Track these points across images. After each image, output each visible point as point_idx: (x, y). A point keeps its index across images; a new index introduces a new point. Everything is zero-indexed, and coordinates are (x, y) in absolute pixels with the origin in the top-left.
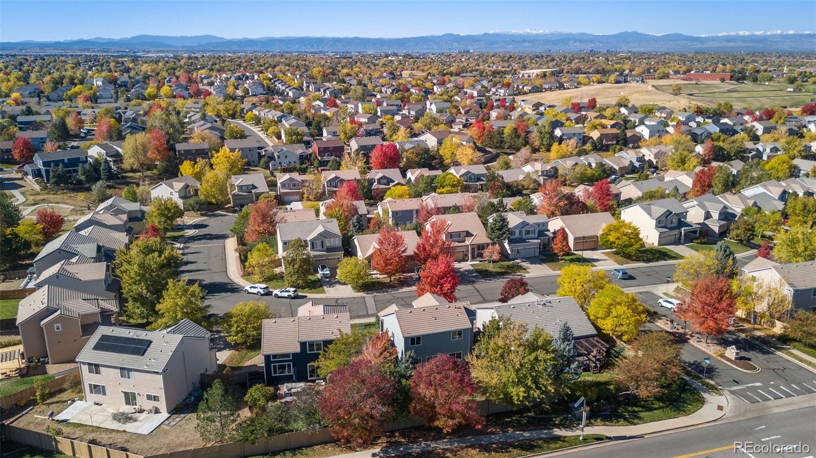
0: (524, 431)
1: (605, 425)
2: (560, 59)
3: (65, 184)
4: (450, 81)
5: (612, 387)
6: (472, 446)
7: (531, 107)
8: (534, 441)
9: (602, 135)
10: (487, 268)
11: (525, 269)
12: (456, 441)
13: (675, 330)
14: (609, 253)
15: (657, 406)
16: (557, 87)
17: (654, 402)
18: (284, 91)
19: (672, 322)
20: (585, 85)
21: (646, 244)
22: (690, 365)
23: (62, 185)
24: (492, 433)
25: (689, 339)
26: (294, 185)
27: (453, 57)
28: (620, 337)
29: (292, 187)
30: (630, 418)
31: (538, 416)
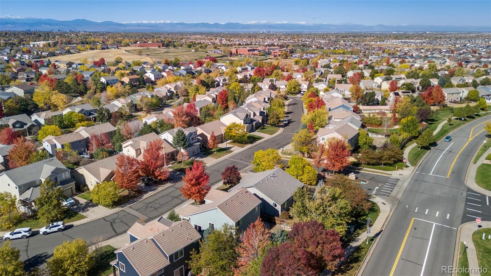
7: (66, 65)
16: (65, 53)
20: (83, 51)
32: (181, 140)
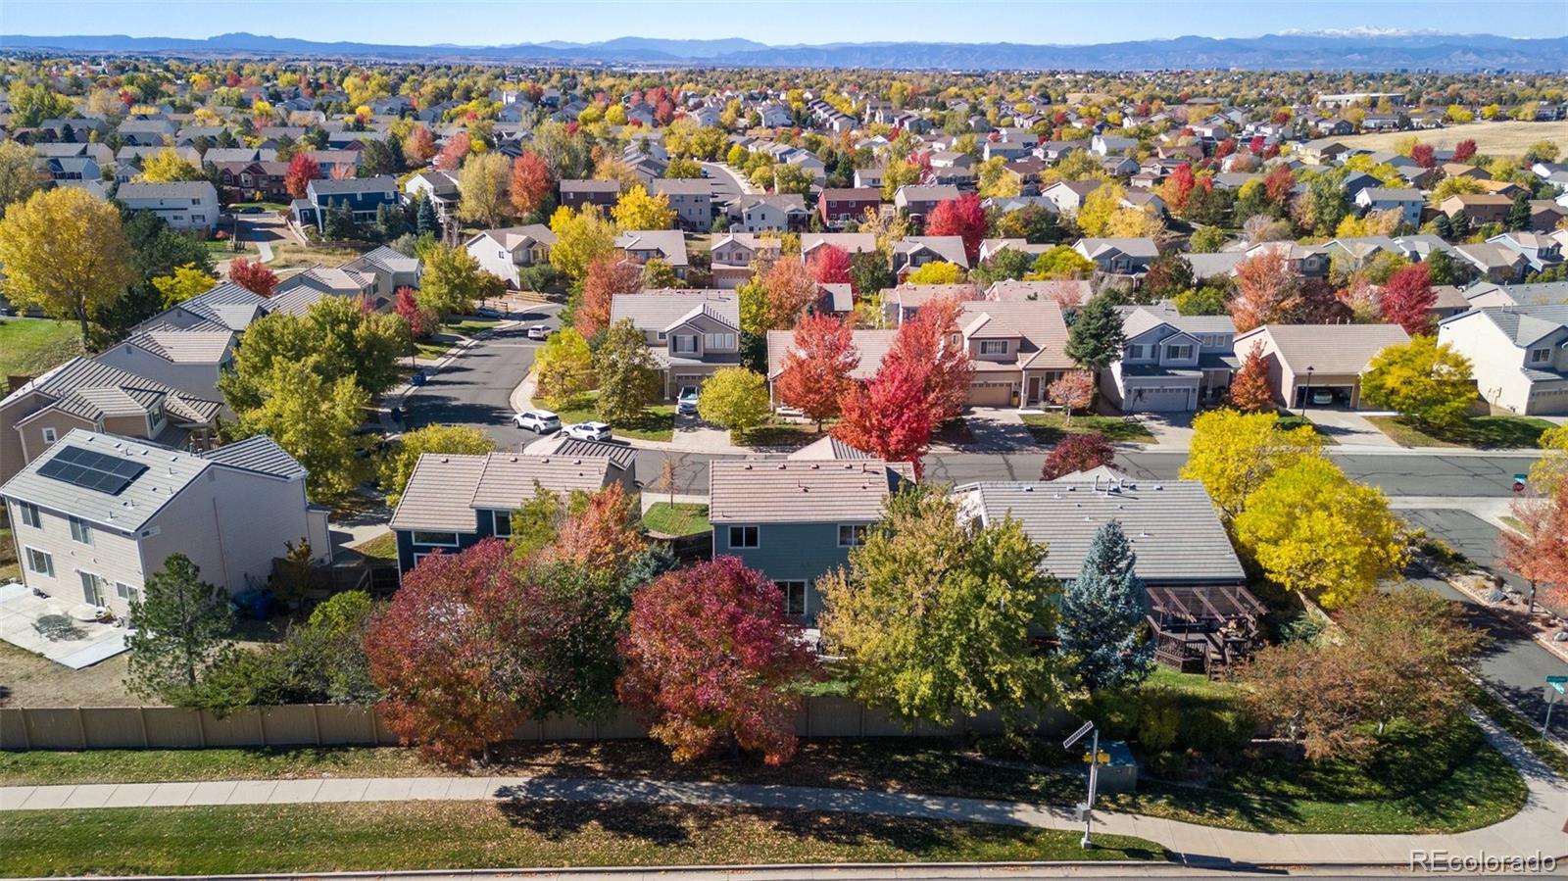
0: (931, 794)
1: (1175, 817)
2: (1422, 83)
3: (351, 238)
4: (1161, 110)
5: (1227, 716)
6: (764, 814)
7: (1318, 154)
8: (941, 827)
9: (1468, 207)
10: (1057, 426)
11: (1150, 435)
12: (731, 791)
13: (1504, 605)
14: (1383, 419)
15: (1360, 791)
16: (1395, 125)
17: (1356, 779)
18: (826, 120)
19: (1500, 583)
20: (1461, 122)
21: (1492, 409)
22: (1516, 695)
23: (346, 239)
24: (841, 785)
25: (1537, 630)
26: (740, 257)
27: (1187, 77)
28: (1314, 595)
29: (735, 261)
30: (1263, 811)
31: (988, 762)
32: (1093, 336)
